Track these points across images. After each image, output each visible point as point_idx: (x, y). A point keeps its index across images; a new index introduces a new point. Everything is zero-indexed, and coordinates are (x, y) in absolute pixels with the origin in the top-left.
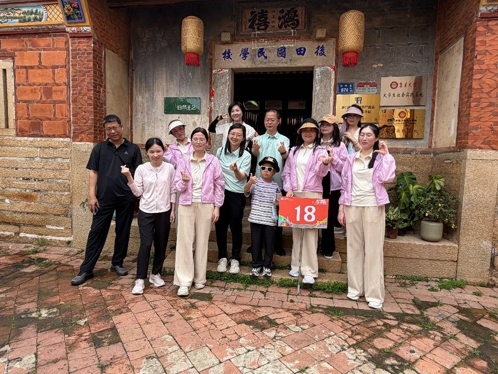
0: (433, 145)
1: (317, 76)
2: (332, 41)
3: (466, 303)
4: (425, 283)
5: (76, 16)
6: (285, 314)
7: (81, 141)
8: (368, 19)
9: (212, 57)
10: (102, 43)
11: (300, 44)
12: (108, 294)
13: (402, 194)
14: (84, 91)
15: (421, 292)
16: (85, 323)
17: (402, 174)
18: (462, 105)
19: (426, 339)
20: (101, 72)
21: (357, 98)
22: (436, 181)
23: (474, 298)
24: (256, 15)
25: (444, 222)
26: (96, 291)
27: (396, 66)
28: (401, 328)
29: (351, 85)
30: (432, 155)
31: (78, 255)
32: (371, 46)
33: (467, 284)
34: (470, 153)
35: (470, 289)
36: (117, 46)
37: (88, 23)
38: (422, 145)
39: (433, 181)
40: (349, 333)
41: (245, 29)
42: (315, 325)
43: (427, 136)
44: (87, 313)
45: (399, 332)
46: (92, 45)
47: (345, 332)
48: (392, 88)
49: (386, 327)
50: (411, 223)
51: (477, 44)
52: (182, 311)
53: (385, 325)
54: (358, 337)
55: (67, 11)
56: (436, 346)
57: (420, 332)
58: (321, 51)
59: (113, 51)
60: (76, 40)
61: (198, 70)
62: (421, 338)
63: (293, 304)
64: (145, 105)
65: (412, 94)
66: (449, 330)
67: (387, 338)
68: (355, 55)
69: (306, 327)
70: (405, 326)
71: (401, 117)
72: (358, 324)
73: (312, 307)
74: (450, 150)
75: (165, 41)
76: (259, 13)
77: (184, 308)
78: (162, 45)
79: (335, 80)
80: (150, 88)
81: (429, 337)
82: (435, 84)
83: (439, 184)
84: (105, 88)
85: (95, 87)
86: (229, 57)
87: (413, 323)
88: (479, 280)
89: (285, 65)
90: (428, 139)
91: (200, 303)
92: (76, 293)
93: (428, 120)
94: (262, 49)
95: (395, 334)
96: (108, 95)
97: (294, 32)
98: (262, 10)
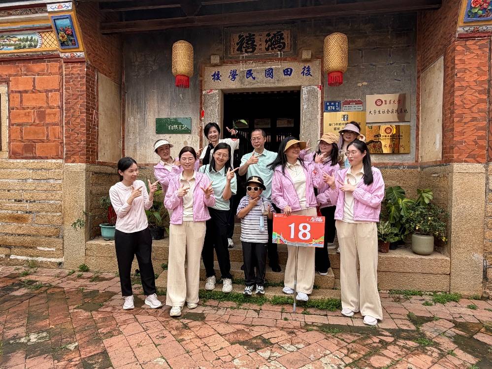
0: (420, 160)
1: (304, 95)
2: (317, 62)
3: (461, 317)
4: (419, 297)
5: (70, 43)
6: (279, 333)
7: (73, 162)
8: (351, 41)
9: (201, 78)
10: (95, 68)
11: (286, 65)
12: (100, 316)
13: (391, 208)
14: (77, 113)
15: (416, 307)
16: (76, 347)
17: (391, 189)
18: (445, 120)
19: (423, 356)
20: (94, 95)
21: (344, 116)
22: (424, 195)
23: (469, 312)
24: (244, 38)
25: (434, 236)
26: (86, 314)
27: (380, 84)
28: (398, 345)
29: (337, 104)
30: (419, 169)
31: (68, 276)
32: (355, 66)
33: (461, 297)
34: (456, 167)
35: (464, 303)
36: (110, 70)
37: (81, 49)
38: (409, 159)
39: (421, 195)
40: (345, 351)
41: (233, 52)
42: (310, 344)
43: (413, 150)
44: (78, 336)
45: (396, 349)
46: (85, 69)
47: (341, 350)
48: (377, 105)
49: (382, 344)
50: (402, 237)
51: (456, 62)
52: (174, 332)
53: (381, 341)
54: (354, 355)
55: (61, 38)
56: (434, 363)
57: (417, 349)
58: (307, 72)
59: (105, 75)
60: (70, 65)
61: (189, 92)
62: (418, 354)
63: (286, 322)
64: (137, 126)
65: (397, 111)
66: (446, 346)
67: (385, 356)
68: (339, 74)
69: (301, 346)
70: (401, 342)
71: (387, 133)
72: (354, 342)
73: (307, 325)
74: (437, 164)
75: (156, 64)
76: (246, 37)
77: (177, 329)
78: (154, 68)
79: (322, 98)
80: (141, 109)
81: (426, 354)
82: (418, 100)
83: (428, 197)
84: (98, 110)
85: (88, 109)
86: (218, 78)
87: (410, 340)
88: (473, 293)
89: (272, 85)
90: (414, 154)
91: (192, 324)
92: (66, 317)
93: (413, 135)
94: (251, 70)
95: (392, 352)
96: (100, 117)
97: (281, 54)
98: (249, 34)
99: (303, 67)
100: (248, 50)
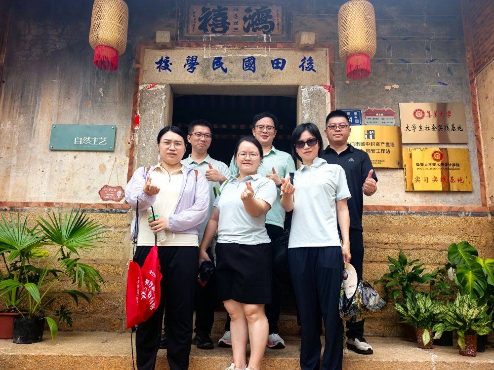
0: (489, 202)
1: (304, 99)
2: (323, 52)
9: (138, 66)
21: (368, 131)
27: (417, 88)
29: (356, 114)
30: (490, 217)
32: (379, 61)
38: (471, 202)
41: (193, 30)
48: (417, 118)
58: (308, 65)
61: (116, 85)
71: (435, 160)
76: (214, 10)
79: (331, 105)
80: (28, 109)
82: (475, 114)
86: (166, 67)
89: (254, 82)
90: (479, 194)
93: (474, 165)
94: (220, 58)
97: (268, 37)
98: (219, 7)
99: (302, 58)
100: (217, 30)
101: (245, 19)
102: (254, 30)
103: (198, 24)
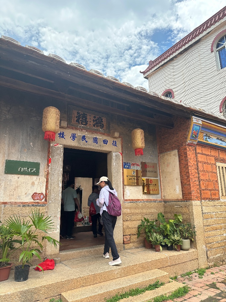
0: (163, 198)
1: (114, 157)
2: (119, 140)
11: (105, 138)
21: (133, 172)
22: (179, 217)
29: (129, 164)
30: (163, 203)
34: (194, 202)
35: (207, 272)
38: (158, 197)
41: (74, 121)
43: (160, 192)
58: (115, 144)
61: (39, 142)
68: (141, 150)
76: (82, 114)
79: (122, 160)
86: (63, 137)
89: (97, 148)
93: (160, 185)
94: (84, 136)
97: (102, 130)
98: (84, 113)
99: (113, 141)
100: (83, 123)
101: (94, 121)
102: (97, 126)
103: (76, 119)
